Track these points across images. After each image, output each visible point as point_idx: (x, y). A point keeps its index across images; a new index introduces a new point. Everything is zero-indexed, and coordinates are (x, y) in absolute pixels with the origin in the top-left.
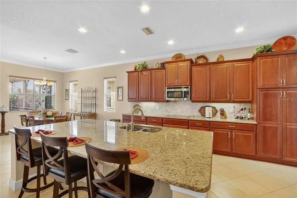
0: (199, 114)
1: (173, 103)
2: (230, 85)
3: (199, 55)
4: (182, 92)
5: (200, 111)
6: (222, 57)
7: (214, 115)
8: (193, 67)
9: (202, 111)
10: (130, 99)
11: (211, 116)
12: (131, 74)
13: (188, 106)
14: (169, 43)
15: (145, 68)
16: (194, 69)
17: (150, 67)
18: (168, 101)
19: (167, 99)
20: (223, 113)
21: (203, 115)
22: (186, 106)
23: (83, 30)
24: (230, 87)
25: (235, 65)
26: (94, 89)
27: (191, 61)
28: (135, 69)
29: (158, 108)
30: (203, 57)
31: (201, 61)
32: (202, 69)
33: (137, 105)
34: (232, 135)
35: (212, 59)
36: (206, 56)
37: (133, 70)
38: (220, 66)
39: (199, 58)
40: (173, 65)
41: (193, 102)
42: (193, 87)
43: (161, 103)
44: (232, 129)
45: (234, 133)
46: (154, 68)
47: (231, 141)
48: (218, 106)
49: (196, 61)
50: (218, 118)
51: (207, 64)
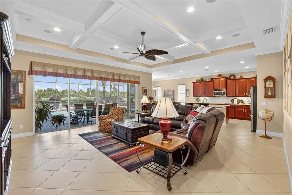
0: (231, 102)
1: (217, 97)
2: (245, 89)
3: (231, 74)
4: (222, 92)
5: (231, 101)
6: (242, 76)
7: (238, 103)
8: (227, 81)
9: (232, 101)
10: (194, 96)
11: (237, 103)
12: (195, 84)
13: (225, 99)
15: (202, 81)
16: (228, 81)
17: (205, 79)
18: (215, 96)
19: (214, 95)
20: (242, 102)
21: (233, 103)
26: (172, 91)
27: (227, 78)
28: (197, 81)
29: (209, 100)
30: (233, 75)
31: (232, 78)
32: (232, 81)
33: (198, 98)
34: (244, 110)
35: (238, 77)
36: (235, 75)
37: (196, 81)
38: (241, 81)
39: (230, 76)
40: (218, 80)
41: (227, 96)
42: (228, 90)
43: (211, 97)
44: (244, 108)
46: (208, 80)
47: (244, 113)
48: (240, 98)
49: (229, 77)
50: (240, 104)
51: (235, 79)
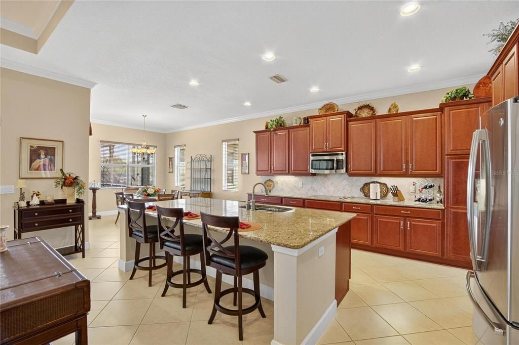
0: (362, 194)
1: (322, 178)
2: (406, 149)
3: (361, 104)
4: (333, 160)
5: (362, 189)
6: (395, 107)
7: (384, 196)
8: (350, 123)
9: (365, 189)
10: (259, 172)
11: (379, 197)
12: (261, 135)
13: (345, 182)
14: (311, 91)
15: (280, 125)
16: (353, 125)
17: (288, 123)
18: (314, 175)
19: (312, 171)
20: (396, 193)
21: (367, 195)
22: (342, 181)
23: (194, 83)
24: (406, 153)
25: (414, 119)
26: (209, 157)
27: (349, 115)
28: (267, 128)
29: (300, 185)
30: (368, 107)
31: (365, 114)
32: (365, 126)
33: (270, 180)
34: (405, 224)
35: (382, 111)
36: (372, 105)
37: (264, 129)
38: (391, 122)
39: (360, 108)
40: (321, 121)
41: (351, 175)
42: (351, 153)
43: (304, 178)
44: (405, 217)
45: (408, 223)
46: (294, 125)
47: (405, 235)
48: (390, 182)
49: (356, 113)
50: (390, 200)
51: (374, 117)
